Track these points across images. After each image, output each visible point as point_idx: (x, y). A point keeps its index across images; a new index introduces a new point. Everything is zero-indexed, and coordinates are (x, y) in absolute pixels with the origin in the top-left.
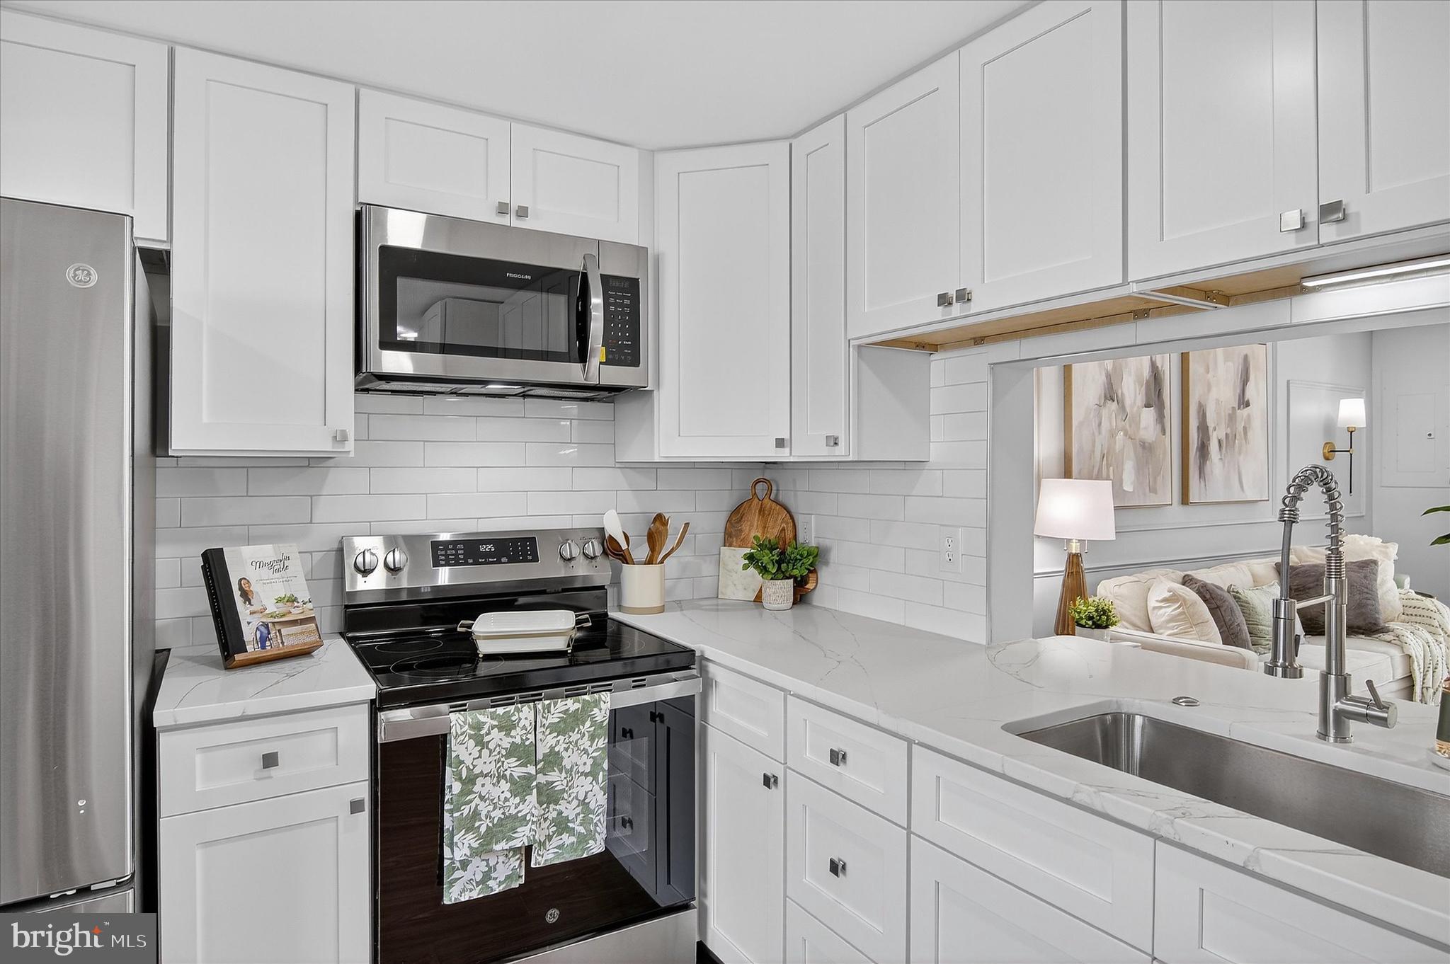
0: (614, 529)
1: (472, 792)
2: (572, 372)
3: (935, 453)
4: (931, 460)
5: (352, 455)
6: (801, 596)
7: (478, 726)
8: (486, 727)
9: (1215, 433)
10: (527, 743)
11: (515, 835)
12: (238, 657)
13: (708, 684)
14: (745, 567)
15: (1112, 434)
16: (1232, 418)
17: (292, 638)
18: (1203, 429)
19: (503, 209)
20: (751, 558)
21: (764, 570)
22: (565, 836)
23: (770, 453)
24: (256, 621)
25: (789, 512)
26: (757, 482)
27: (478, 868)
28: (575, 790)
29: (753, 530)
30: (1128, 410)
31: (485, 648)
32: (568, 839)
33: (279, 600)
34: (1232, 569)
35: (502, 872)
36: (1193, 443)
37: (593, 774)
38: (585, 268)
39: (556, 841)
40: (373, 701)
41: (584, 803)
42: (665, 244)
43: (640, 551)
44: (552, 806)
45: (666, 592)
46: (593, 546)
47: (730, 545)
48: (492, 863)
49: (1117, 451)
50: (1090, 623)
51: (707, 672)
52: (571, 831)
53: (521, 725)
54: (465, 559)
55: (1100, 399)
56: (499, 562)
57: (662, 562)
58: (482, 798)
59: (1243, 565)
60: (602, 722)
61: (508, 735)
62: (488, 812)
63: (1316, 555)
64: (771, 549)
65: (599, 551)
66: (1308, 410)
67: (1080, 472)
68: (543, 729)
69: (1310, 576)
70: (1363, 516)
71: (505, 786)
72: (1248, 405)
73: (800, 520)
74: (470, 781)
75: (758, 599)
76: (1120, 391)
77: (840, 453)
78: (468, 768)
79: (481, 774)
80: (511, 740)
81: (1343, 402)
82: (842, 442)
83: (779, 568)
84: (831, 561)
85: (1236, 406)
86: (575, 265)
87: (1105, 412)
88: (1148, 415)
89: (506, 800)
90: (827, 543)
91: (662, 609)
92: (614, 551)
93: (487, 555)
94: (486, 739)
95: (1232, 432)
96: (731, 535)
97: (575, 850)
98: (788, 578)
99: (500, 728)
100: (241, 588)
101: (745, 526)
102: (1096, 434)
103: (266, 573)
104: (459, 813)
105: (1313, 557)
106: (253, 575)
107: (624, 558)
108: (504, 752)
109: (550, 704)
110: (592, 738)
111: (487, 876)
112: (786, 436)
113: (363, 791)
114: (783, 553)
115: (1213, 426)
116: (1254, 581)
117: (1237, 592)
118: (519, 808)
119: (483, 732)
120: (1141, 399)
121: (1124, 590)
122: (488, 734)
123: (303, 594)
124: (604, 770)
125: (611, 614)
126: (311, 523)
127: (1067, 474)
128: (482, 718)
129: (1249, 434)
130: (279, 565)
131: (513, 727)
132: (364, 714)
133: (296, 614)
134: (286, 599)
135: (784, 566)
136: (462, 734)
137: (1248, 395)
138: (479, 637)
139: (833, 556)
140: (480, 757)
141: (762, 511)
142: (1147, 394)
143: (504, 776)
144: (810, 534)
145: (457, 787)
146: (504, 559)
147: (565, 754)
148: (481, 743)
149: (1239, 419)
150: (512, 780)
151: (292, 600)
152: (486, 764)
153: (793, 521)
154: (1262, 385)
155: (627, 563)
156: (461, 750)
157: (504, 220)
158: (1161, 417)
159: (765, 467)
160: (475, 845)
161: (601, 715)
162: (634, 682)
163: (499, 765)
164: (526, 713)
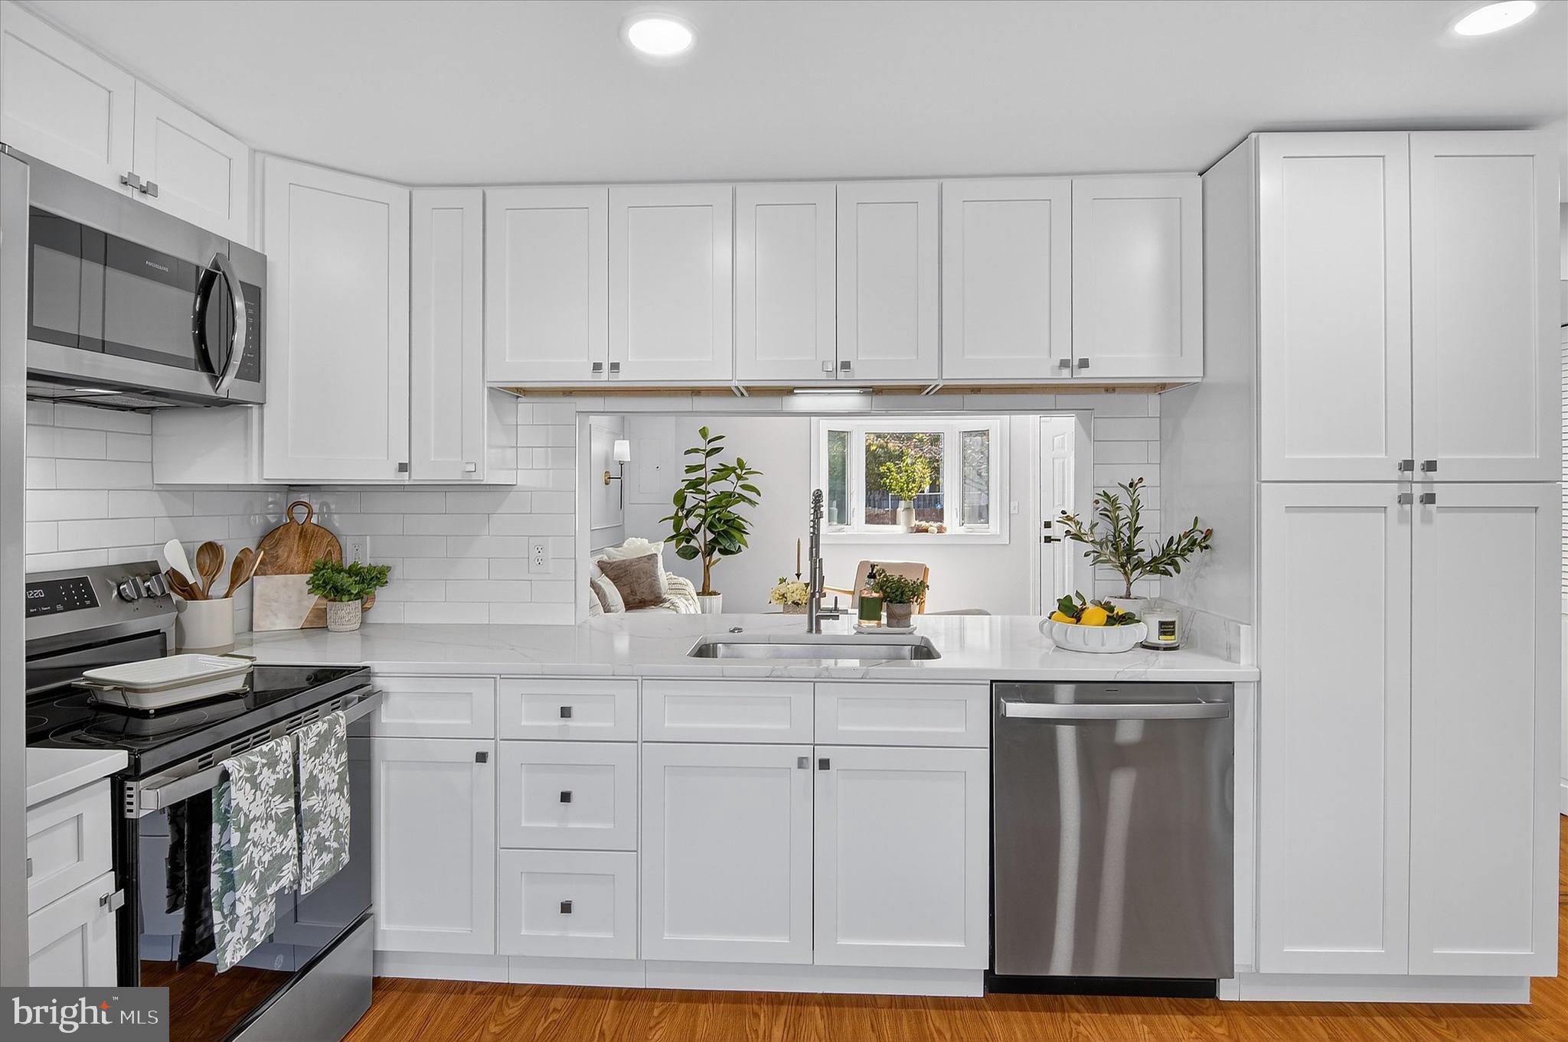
0: (179, 562)
1: (248, 840)
7: (251, 768)
8: (257, 767)
10: (288, 776)
22: (324, 855)
25: (333, 535)
26: (294, 505)
27: (244, 924)
28: (328, 809)
29: (293, 555)
32: (327, 858)
37: (339, 790)
39: (318, 864)
40: (113, 776)
41: (335, 819)
44: (314, 830)
52: (328, 849)
53: (283, 759)
58: (255, 844)
60: (343, 737)
61: (274, 772)
62: (260, 857)
66: (600, 447)
68: (305, 757)
71: (272, 826)
73: (348, 542)
74: (247, 828)
75: (312, 626)
78: (245, 814)
79: (254, 819)
80: (275, 777)
81: (618, 443)
89: (273, 840)
90: (393, 562)
91: (233, 647)
94: (258, 779)
96: (265, 563)
97: (333, 866)
99: (268, 767)
104: (241, 865)
108: (271, 791)
109: (307, 730)
110: (337, 755)
111: (251, 932)
112: (407, 461)
118: (284, 846)
119: (256, 772)
122: (259, 774)
124: (347, 784)
128: (254, 759)
131: (277, 763)
132: (104, 792)
136: (240, 780)
140: (254, 800)
141: (303, 534)
143: (271, 817)
145: (237, 837)
147: (320, 777)
148: (255, 786)
150: (278, 820)
152: (257, 807)
153: (339, 544)
156: (240, 795)
157: (127, 192)
159: (290, 490)
160: (253, 896)
161: (341, 731)
162: (333, 704)
163: (268, 805)
164: (285, 746)
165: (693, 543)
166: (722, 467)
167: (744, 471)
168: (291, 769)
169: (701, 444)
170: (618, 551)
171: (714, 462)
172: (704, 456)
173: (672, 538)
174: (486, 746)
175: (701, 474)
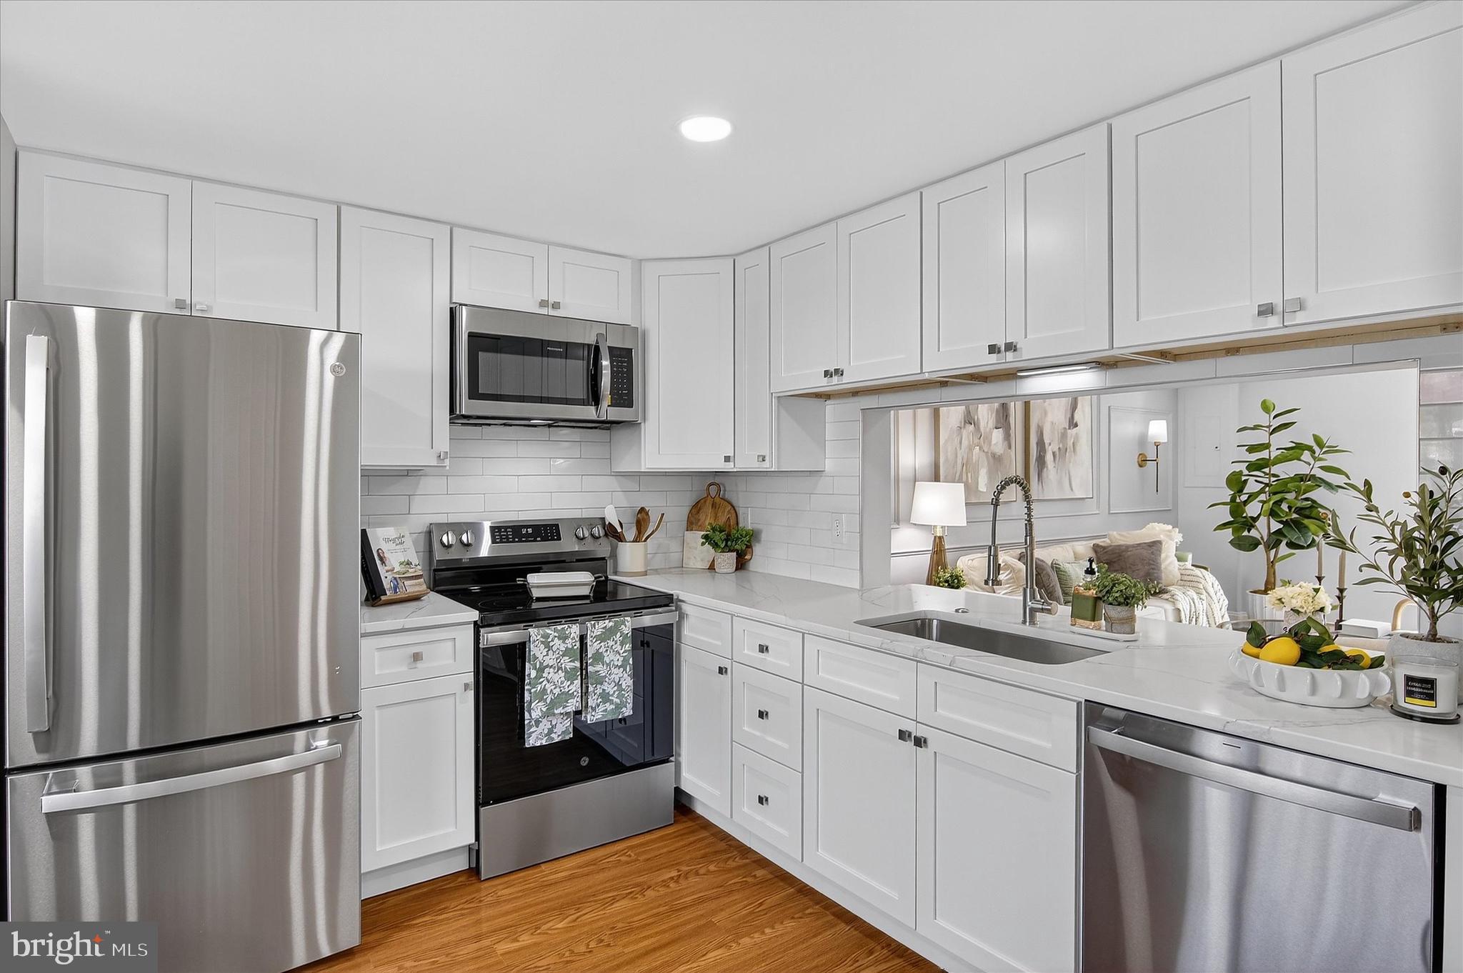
0: (612, 519)
1: (542, 677)
2: (589, 412)
3: (829, 465)
4: (827, 469)
5: (448, 468)
6: (741, 565)
7: (546, 636)
8: (551, 637)
9: (1050, 447)
10: (575, 647)
11: (568, 705)
12: (383, 598)
13: (682, 616)
14: (703, 544)
15: (970, 449)
16: (1064, 436)
17: (412, 587)
18: (1041, 444)
19: (543, 304)
20: (706, 537)
21: (715, 545)
22: (608, 704)
23: (720, 466)
24: (390, 577)
25: (733, 507)
26: (710, 485)
27: (545, 726)
28: (613, 676)
29: (707, 519)
30: (982, 429)
31: (536, 593)
32: (610, 707)
33: (401, 564)
34: (1059, 549)
35: (560, 729)
36: (1033, 456)
37: (623, 666)
38: (597, 342)
39: (602, 708)
40: (475, 623)
41: (618, 685)
42: (650, 323)
43: (630, 534)
44: (599, 686)
45: (647, 562)
46: (598, 530)
47: (692, 530)
48: (554, 723)
49: (974, 461)
50: (947, 584)
51: (681, 609)
52: (611, 702)
53: (573, 637)
54: (513, 538)
55: (961, 422)
56: (535, 541)
57: (645, 541)
58: (548, 681)
59: (1068, 546)
60: (628, 635)
61: (564, 642)
62: (552, 689)
63: (1122, 538)
64: (721, 532)
65: (602, 533)
66: (1126, 429)
67: (946, 477)
68: (591, 639)
69: (1115, 553)
70: (1170, 510)
71: (561, 674)
72: (1076, 425)
73: (740, 512)
74: (541, 670)
75: (712, 567)
76: (976, 417)
77: (766, 466)
78: (540, 662)
79: (547, 666)
80: (565, 645)
81: (1152, 423)
82: (767, 458)
83: (726, 545)
84: (762, 539)
85: (1067, 428)
86: (591, 340)
87: (964, 432)
88: (997, 436)
89: (562, 683)
90: (759, 527)
91: (645, 574)
92: (612, 533)
93: (527, 535)
94: (551, 644)
95: (1063, 446)
96: (692, 524)
97: (615, 714)
98: (732, 551)
99: (559, 639)
100: (379, 555)
101: (702, 516)
102: (958, 449)
103: (392, 546)
104: (534, 691)
105: (1120, 540)
106: (385, 547)
107: (620, 538)
108: (561, 653)
109: (595, 624)
110: (622, 644)
111: (551, 731)
112: (732, 455)
113: (470, 678)
114: (728, 535)
115: (1049, 441)
116: (1075, 558)
117: (1058, 564)
118: (570, 688)
119: (550, 640)
120: (991, 424)
121: (975, 563)
122: (552, 641)
123: (415, 561)
124: (630, 664)
125: (610, 577)
126: (409, 514)
127: (937, 479)
128: (548, 631)
129: (1078, 448)
130: (399, 540)
131: (567, 638)
132: (470, 630)
133: (411, 572)
134: (405, 563)
135: (729, 543)
136: (536, 642)
137: (1077, 417)
138: (533, 587)
139: (764, 536)
140: (547, 655)
141: (714, 505)
142: (997, 421)
143: (560, 669)
144: (748, 521)
145: (533, 673)
146: (539, 539)
147: (605, 654)
148: (548, 647)
149: (1069, 436)
150: (566, 671)
151: (409, 563)
152: (550, 660)
153: (736, 512)
154: (1088, 409)
155: (622, 542)
156: (536, 650)
157: (544, 311)
158: (1007, 437)
159: (716, 475)
160: (544, 710)
161: (627, 629)
162: (635, 613)
163: (558, 661)
164: (575, 630)
165: (1253, 533)
166: (1294, 445)
167: (1324, 450)
168: (578, 644)
169: (1264, 419)
170: (1128, 534)
171: (1283, 440)
172: (1268, 435)
173: (1225, 525)
174: (726, 663)
175: (1264, 454)
